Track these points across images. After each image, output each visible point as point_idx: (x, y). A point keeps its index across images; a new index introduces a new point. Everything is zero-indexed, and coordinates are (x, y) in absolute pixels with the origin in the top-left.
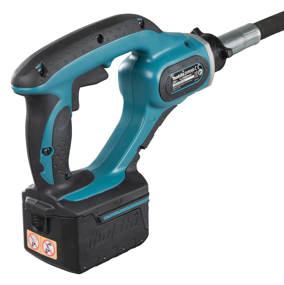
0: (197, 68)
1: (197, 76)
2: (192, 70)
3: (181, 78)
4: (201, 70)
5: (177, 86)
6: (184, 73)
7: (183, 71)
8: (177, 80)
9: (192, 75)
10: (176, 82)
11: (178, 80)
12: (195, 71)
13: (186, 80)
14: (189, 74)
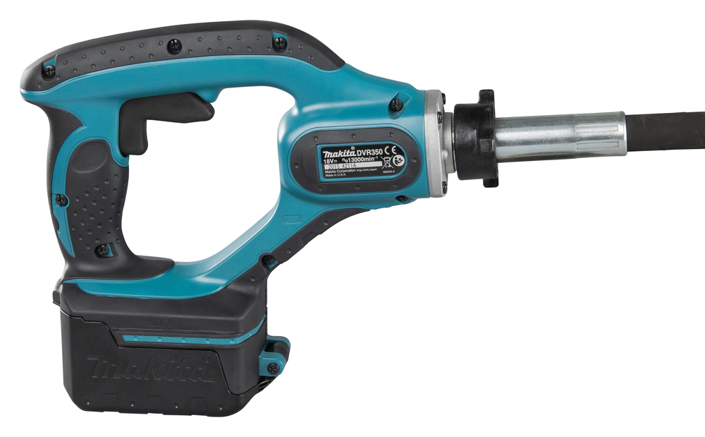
0: (389, 150)
1: (390, 166)
2: (379, 152)
3: (346, 158)
4: (399, 157)
5: (336, 170)
6: (354, 152)
7: (353, 148)
8: (335, 158)
9: (376, 160)
10: (334, 163)
11: (339, 160)
12: (384, 155)
13: (359, 165)
14: (366, 156)
